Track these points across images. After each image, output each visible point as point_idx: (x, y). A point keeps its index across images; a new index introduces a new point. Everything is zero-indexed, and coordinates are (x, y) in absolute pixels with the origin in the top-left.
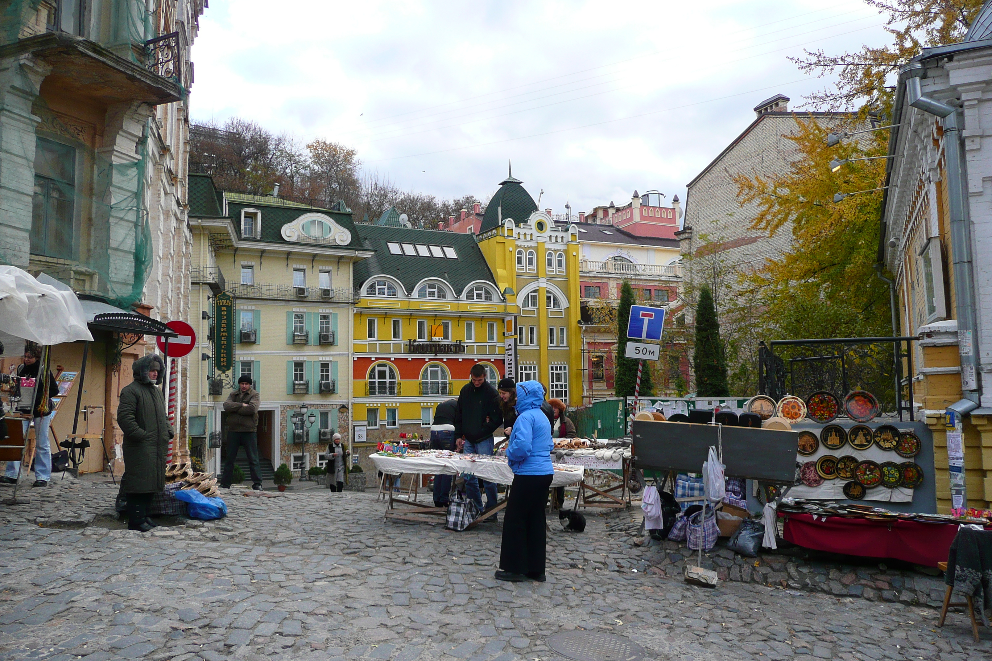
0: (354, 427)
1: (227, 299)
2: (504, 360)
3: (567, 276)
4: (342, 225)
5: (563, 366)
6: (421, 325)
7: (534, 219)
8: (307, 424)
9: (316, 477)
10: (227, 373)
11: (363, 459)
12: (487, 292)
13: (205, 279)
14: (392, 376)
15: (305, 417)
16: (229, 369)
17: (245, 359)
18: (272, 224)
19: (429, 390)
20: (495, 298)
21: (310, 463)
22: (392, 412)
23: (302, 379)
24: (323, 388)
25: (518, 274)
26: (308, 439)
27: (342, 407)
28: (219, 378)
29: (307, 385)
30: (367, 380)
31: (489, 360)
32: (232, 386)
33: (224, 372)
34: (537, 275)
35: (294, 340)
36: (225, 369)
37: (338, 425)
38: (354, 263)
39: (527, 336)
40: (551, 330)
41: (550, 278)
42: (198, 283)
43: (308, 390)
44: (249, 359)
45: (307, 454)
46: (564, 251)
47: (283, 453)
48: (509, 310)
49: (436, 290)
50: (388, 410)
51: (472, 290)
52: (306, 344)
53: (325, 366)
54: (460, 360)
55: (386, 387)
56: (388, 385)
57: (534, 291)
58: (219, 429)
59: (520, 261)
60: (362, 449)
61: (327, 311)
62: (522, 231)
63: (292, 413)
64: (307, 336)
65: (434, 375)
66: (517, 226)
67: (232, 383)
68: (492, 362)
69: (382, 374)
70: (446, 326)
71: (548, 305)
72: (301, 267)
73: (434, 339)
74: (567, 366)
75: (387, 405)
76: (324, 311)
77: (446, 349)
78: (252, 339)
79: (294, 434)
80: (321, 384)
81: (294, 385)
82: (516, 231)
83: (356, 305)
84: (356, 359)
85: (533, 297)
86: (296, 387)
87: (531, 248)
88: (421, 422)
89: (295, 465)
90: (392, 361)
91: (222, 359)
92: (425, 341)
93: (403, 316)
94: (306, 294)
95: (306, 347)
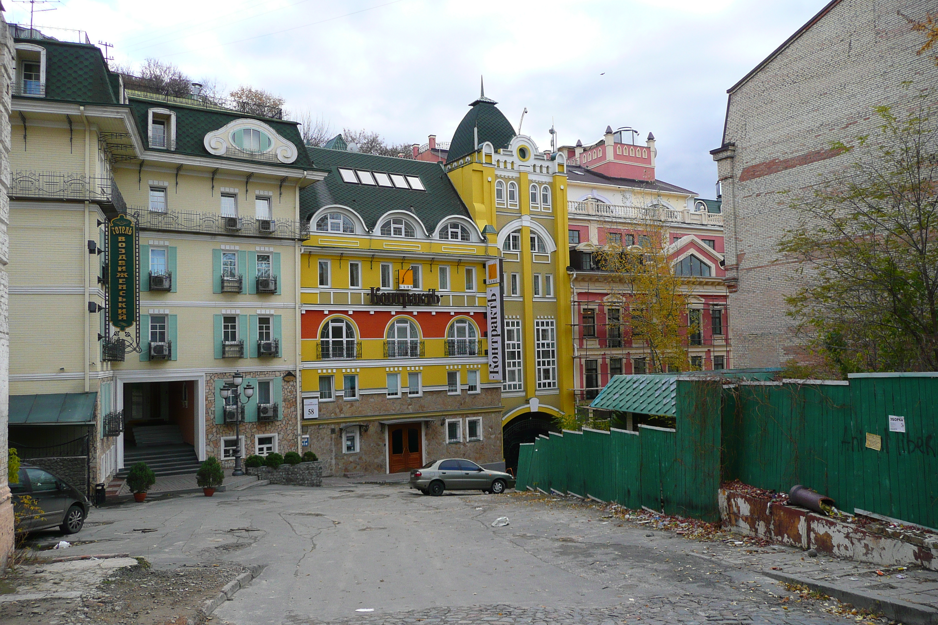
0: (303, 399)
1: (126, 226)
2: (485, 313)
3: (554, 214)
4: (285, 137)
5: (550, 321)
6: (385, 269)
7: (514, 145)
8: (243, 399)
9: (255, 469)
10: (127, 330)
11: (314, 440)
12: (463, 230)
13: (92, 195)
14: (350, 334)
15: (240, 390)
16: (130, 325)
17: (156, 312)
18: (191, 131)
19: (396, 351)
20: (473, 237)
21: (247, 449)
22: (351, 379)
23: (234, 338)
24: (262, 350)
25: (498, 210)
26: (243, 417)
27: (287, 375)
28: (116, 338)
29: (241, 346)
30: (319, 339)
31: (467, 314)
32: (135, 349)
33: (123, 329)
34: (520, 211)
35: (223, 287)
36: (124, 324)
37: (282, 398)
38: (301, 189)
39: (508, 284)
40: (536, 278)
41: (534, 216)
42: (82, 201)
43: (242, 354)
44: (162, 312)
45: (242, 437)
46: (550, 184)
47: (210, 436)
48: (492, 253)
49: (403, 227)
50: (346, 377)
51: (446, 228)
52: (239, 293)
53: (264, 321)
54: (434, 314)
55: (343, 349)
56: (345, 345)
57: (515, 232)
58: (120, 407)
59: (499, 194)
60: (313, 428)
61: (267, 249)
62: (502, 158)
63: (221, 383)
64: (240, 281)
65: (402, 332)
66: (496, 152)
67: (135, 345)
68: (471, 316)
69: (337, 332)
70: (415, 270)
71: (533, 246)
72: (232, 191)
73: (402, 287)
74: (554, 321)
75: (344, 371)
76: (262, 249)
77: (417, 300)
78: (166, 285)
79: (225, 411)
80: (259, 346)
81: (224, 346)
82: (495, 157)
83: (304, 243)
84: (304, 312)
85: (515, 238)
86: (227, 349)
87: (512, 179)
88: (386, 391)
89: (226, 452)
90: (350, 315)
91: (120, 311)
92: (390, 289)
93: (363, 258)
94: (239, 226)
95: (239, 296)
